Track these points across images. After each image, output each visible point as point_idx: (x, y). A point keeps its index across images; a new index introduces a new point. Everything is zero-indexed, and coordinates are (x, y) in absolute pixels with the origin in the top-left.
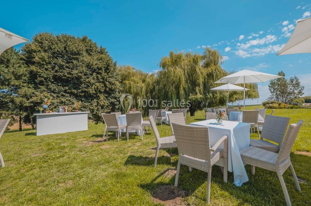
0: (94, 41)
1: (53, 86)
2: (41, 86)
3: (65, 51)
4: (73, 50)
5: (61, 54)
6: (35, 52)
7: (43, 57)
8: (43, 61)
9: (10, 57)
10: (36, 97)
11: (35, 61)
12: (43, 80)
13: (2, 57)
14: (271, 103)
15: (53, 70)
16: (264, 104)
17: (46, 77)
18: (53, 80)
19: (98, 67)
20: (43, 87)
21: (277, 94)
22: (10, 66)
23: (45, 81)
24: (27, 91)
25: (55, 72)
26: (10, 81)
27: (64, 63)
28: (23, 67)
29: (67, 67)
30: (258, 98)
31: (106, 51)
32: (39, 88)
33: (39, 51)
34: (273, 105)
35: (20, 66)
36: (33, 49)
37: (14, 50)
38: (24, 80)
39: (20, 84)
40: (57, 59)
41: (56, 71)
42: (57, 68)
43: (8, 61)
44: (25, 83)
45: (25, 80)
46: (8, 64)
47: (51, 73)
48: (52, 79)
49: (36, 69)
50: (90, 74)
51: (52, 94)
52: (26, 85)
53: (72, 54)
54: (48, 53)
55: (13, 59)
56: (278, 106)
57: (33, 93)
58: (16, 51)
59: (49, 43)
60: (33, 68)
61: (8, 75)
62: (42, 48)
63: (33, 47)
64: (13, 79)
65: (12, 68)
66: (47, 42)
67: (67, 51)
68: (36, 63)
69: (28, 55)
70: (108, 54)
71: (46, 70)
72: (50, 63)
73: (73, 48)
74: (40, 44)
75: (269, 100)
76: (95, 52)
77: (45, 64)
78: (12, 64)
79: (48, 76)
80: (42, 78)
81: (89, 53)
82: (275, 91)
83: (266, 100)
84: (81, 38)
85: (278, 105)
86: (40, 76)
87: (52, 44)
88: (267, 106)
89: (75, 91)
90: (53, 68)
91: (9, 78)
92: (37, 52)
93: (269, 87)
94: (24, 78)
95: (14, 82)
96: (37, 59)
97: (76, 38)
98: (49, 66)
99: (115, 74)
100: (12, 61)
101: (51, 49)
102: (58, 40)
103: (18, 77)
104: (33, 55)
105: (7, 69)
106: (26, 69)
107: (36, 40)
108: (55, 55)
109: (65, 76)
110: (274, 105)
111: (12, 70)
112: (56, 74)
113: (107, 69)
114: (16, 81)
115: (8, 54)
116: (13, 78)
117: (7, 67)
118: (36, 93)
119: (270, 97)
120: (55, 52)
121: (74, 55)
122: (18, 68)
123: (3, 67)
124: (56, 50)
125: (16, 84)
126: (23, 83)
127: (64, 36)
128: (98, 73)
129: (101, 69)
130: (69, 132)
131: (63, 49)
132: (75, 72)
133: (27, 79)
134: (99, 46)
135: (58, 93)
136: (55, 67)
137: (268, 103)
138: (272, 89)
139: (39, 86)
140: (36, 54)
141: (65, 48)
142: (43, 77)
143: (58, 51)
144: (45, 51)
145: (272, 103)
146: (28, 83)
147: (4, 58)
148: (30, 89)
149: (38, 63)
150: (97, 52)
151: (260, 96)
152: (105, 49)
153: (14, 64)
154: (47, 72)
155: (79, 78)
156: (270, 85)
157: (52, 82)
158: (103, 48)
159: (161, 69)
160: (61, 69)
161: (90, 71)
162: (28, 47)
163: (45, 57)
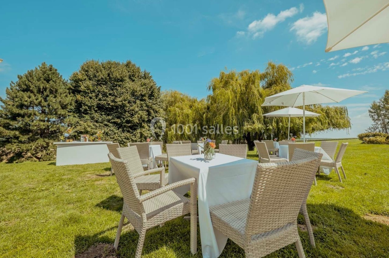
0: (137, 66)
1: (96, 115)
2: (84, 115)
3: (108, 77)
4: (117, 77)
5: (105, 81)
6: (81, 81)
7: (88, 85)
8: (88, 90)
9: (58, 87)
10: (80, 126)
11: (81, 90)
12: (87, 108)
13: (51, 87)
14: (372, 136)
15: (97, 99)
16: (361, 138)
17: (89, 105)
18: (96, 109)
19: (141, 95)
20: (87, 116)
21: (384, 123)
22: (58, 96)
23: (89, 110)
24: (71, 120)
25: (98, 100)
26: (57, 110)
27: (107, 91)
28: (69, 97)
29: (110, 94)
30: (350, 128)
31: (150, 75)
32: (84, 117)
33: (85, 79)
34: (376, 138)
35: (66, 96)
36: (80, 78)
37: (62, 80)
38: (70, 109)
39: (65, 114)
40: (101, 86)
41: (100, 100)
42: (100, 96)
43: (56, 91)
44: (71, 112)
45: (72, 109)
46: (56, 94)
47: (95, 102)
48: (96, 107)
49: (81, 98)
50: (134, 102)
51: (95, 123)
52: (72, 114)
53: (115, 80)
54: (92, 81)
55: (60, 88)
56: (386, 141)
57: (78, 122)
58: (65, 81)
59: (94, 70)
60: (79, 97)
61: (55, 105)
62: (88, 76)
63: (80, 77)
64: (60, 109)
65: (59, 98)
66: (92, 70)
67: (110, 78)
68: (81, 92)
69: (75, 84)
70: (152, 78)
71: (91, 98)
72: (94, 91)
73: (116, 74)
74: (86, 73)
75: (370, 131)
76: (138, 77)
77: (90, 92)
78: (60, 94)
79: (92, 104)
80: (86, 107)
81: (132, 79)
82: (380, 118)
83: (366, 132)
84: (125, 63)
85: (385, 138)
86: (85, 105)
87: (97, 72)
88: (366, 140)
89: (119, 121)
90: (97, 96)
91: (56, 107)
92: (83, 81)
93: (370, 111)
94: (69, 107)
95: (61, 112)
96: (82, 88)
97: (121, 64)
98: (94, 94)
99: (158, 100)
100: (60, 91)
101: (95, 76)
102: (103, 67)
103: (64, 107)
104: (79, 84)
105: (55, 99)
106: (71, 98)
107: (83, 68)
108: (100, 82)
109: (109, 104)
110: (378, 139)
111: (59, 99)
112: (99, 102)
113: (151, 96)
114: (62, 110)
115: (57, 84)
116: (60, 107)
117: (55, 97)
118: (80, 122)
119: (372, 126)
120: (99, 80)
121: (118, 82)
122: (64, 97)
123: (52, 97)
124: (100, 77)
125: (62, 114)
126: (69, 112)
127: (109, 63)
128: (141, 100)
129: (144, 96)
130: (89, 163)
131: (107, 75)
132: (118, 100)
133: (73, 108)
134: (142, 70)
135: (101, 122)
136: (99, 95)
137: (368, 136)
138: (374, 115)
139: (83, 115)
140: (82, 83)
141: (109, 75)
142: (87, 105)
143: (102, 78)
144: (90, 79)
145: (374, 136)
146: (74, 112)
147: (53, 88)
148: (75, 118)
149: (83, 92)
150: (139, 77)
151: (352, 126)
152: (149, 74)
153: (61, 94)
154: (90, 100)
155: (123, 106)
156: (372, 110)
157: (96, 111)
158: (147, 72)
159: (211, 93)
160: (104, 97)
161: (134, 98)
162: (75, 76)
163: (90, 86)
